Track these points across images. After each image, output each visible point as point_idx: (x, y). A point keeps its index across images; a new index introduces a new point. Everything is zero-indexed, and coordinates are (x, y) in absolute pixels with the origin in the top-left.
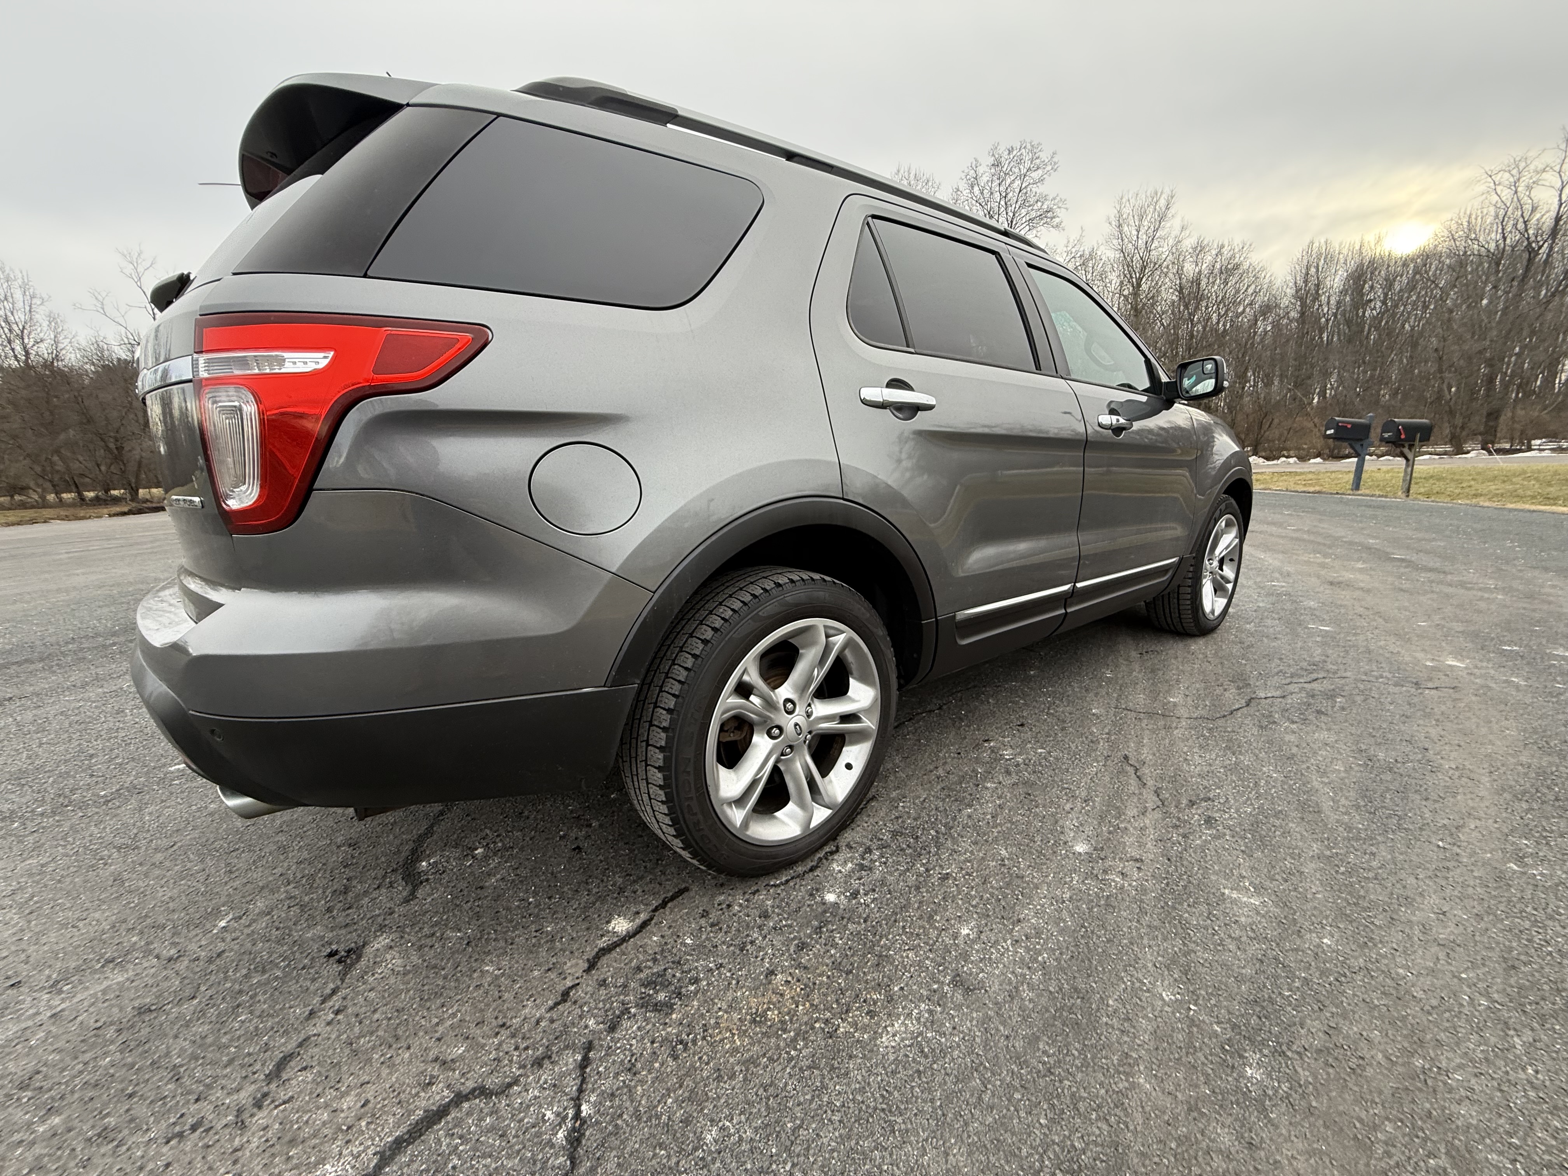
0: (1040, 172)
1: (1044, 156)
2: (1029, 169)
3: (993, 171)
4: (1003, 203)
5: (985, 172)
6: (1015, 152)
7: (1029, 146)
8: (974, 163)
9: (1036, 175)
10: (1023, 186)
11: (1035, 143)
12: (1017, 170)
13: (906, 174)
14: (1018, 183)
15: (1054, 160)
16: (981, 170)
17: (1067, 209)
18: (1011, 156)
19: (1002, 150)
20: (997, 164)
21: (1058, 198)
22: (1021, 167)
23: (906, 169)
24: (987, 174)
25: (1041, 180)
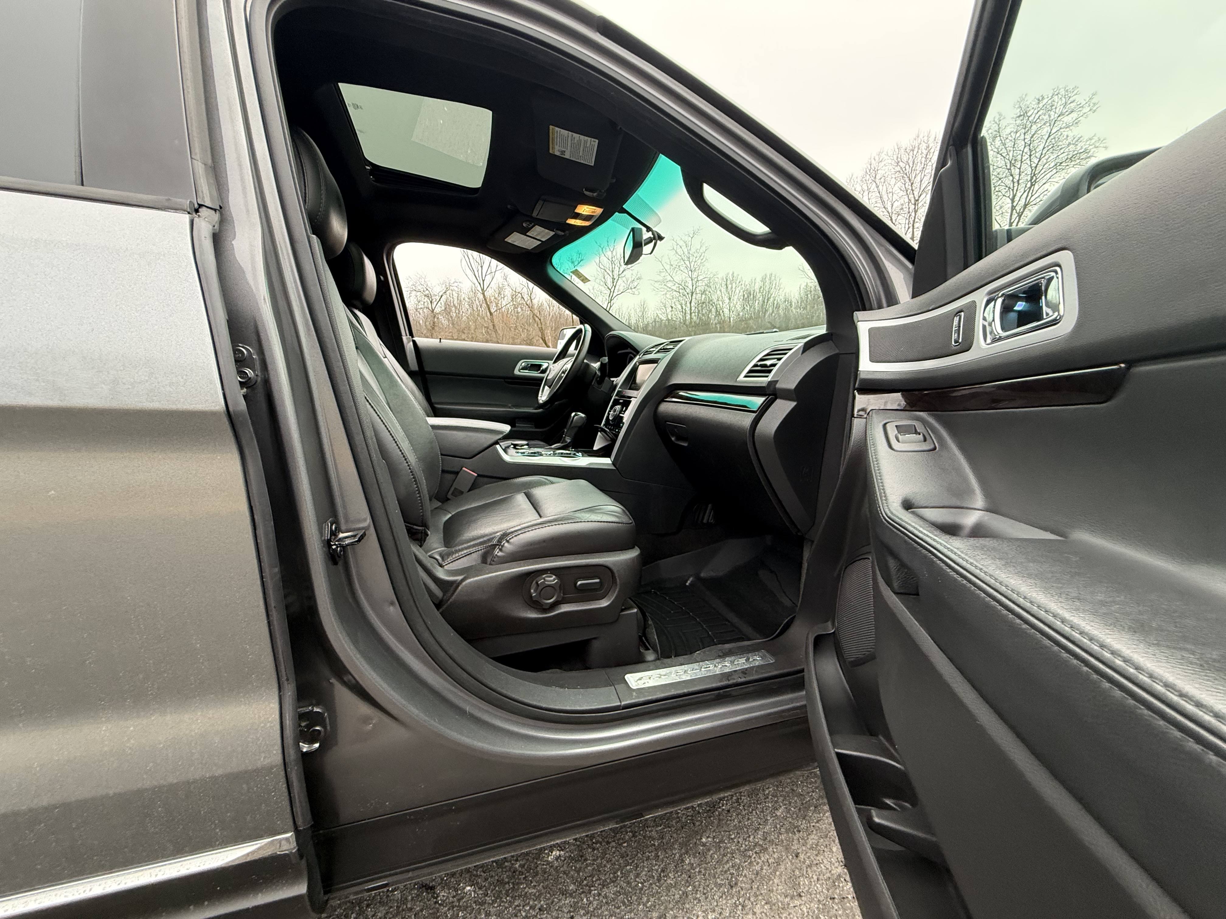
0: (1074, 115)
1: (1079, 99)
2: (1061, 114)
3: (1018, 122)
4: (1026, 150)
5: (1009, 124)
6: (1045, 101)
7: (1063, 92)
8: (998, 117)
9: (1068, 119)
10: (1053, 131)
11: (1070, 87)
12: (1046, 117)
13: (926, 138)
14: (1047, 129)
15: (1093, 101)
16: (1003, 123)
17: (1106, 148)
18: (1041, 105)
19: (1031, 101)
20: (1023, 115)
21: (1096, 138)
22: (1052, 113)
23: (926, 134)
24: (1012, 126)
25: (1076, 123)
